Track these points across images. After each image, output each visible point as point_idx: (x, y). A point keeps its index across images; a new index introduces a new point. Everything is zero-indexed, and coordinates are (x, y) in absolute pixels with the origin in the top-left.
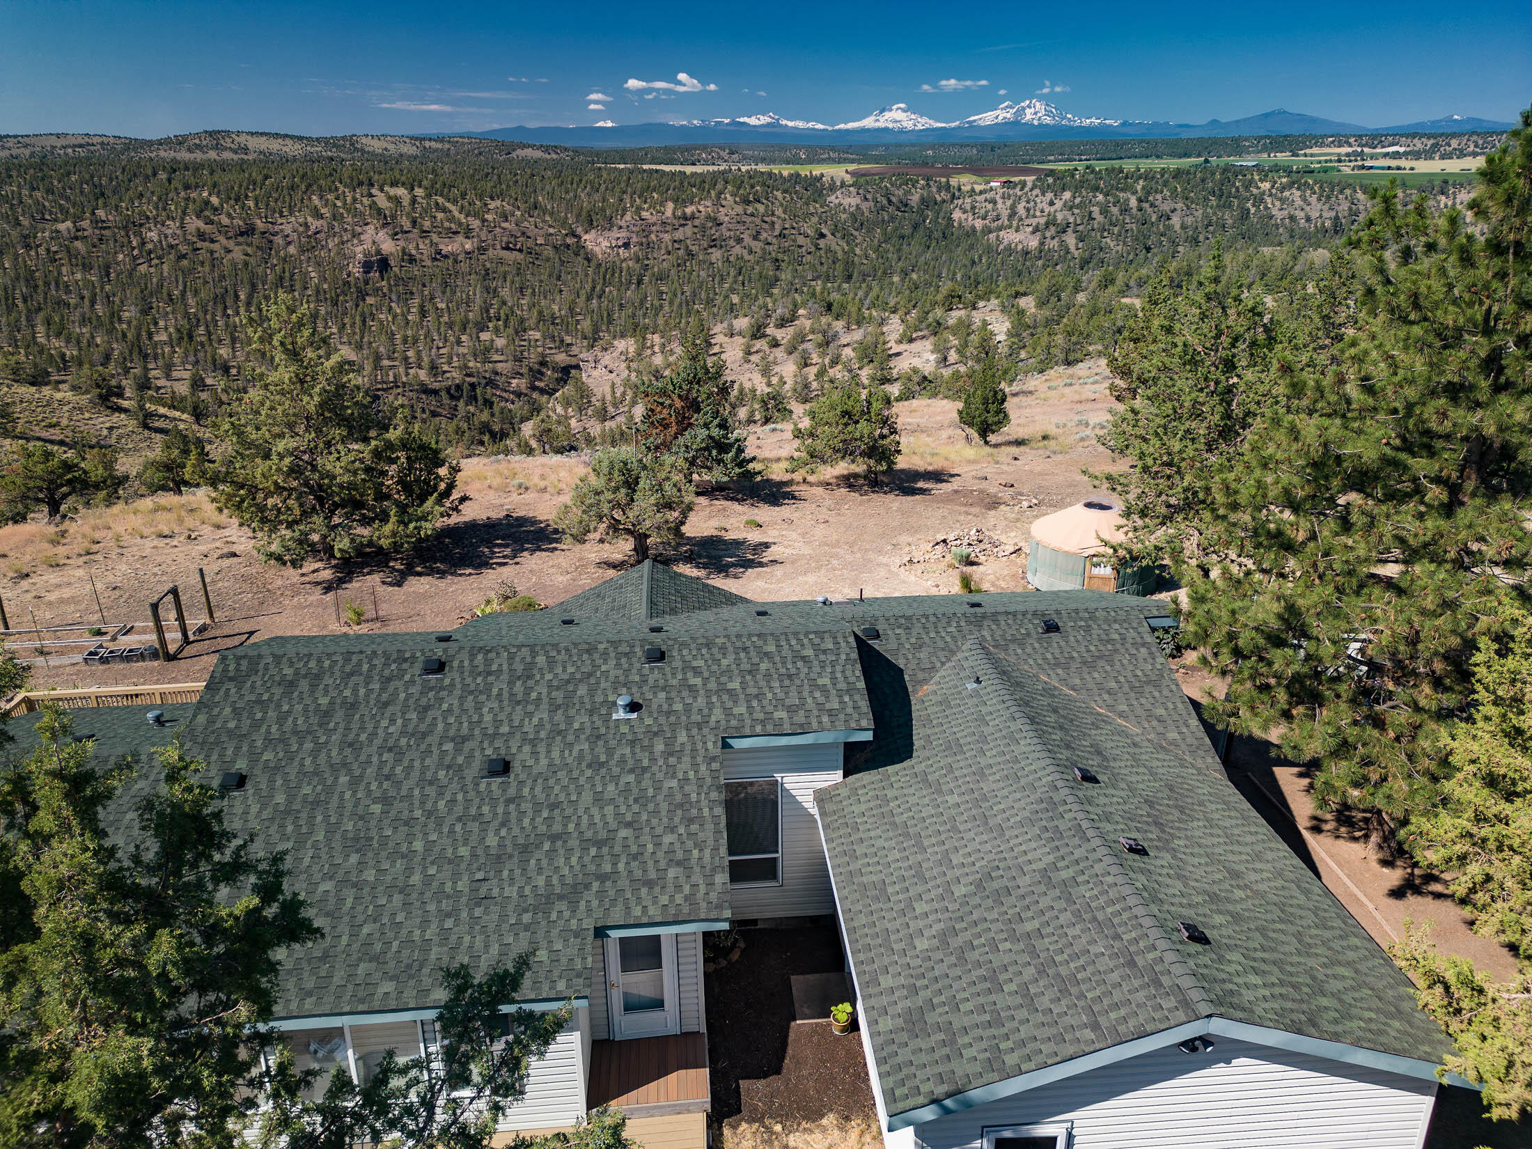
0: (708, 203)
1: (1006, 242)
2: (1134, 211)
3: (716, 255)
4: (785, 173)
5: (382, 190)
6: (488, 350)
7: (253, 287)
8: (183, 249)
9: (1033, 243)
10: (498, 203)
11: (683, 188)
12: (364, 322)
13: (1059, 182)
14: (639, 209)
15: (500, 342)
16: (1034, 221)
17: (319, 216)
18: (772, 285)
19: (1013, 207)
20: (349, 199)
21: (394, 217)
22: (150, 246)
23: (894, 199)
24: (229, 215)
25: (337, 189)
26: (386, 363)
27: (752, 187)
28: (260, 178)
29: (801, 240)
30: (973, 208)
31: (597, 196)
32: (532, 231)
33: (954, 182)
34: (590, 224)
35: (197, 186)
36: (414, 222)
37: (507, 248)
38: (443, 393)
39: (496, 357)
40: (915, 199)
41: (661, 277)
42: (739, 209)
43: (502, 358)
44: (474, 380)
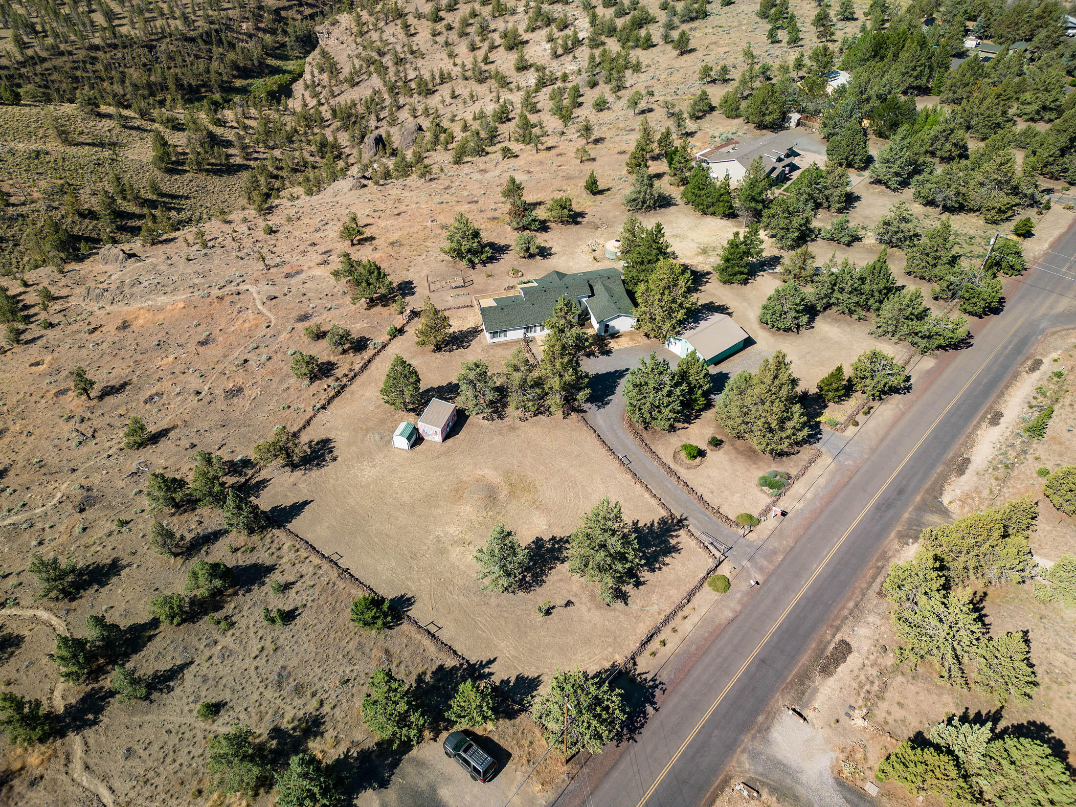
43: (230, 5)
44: (217, 27)
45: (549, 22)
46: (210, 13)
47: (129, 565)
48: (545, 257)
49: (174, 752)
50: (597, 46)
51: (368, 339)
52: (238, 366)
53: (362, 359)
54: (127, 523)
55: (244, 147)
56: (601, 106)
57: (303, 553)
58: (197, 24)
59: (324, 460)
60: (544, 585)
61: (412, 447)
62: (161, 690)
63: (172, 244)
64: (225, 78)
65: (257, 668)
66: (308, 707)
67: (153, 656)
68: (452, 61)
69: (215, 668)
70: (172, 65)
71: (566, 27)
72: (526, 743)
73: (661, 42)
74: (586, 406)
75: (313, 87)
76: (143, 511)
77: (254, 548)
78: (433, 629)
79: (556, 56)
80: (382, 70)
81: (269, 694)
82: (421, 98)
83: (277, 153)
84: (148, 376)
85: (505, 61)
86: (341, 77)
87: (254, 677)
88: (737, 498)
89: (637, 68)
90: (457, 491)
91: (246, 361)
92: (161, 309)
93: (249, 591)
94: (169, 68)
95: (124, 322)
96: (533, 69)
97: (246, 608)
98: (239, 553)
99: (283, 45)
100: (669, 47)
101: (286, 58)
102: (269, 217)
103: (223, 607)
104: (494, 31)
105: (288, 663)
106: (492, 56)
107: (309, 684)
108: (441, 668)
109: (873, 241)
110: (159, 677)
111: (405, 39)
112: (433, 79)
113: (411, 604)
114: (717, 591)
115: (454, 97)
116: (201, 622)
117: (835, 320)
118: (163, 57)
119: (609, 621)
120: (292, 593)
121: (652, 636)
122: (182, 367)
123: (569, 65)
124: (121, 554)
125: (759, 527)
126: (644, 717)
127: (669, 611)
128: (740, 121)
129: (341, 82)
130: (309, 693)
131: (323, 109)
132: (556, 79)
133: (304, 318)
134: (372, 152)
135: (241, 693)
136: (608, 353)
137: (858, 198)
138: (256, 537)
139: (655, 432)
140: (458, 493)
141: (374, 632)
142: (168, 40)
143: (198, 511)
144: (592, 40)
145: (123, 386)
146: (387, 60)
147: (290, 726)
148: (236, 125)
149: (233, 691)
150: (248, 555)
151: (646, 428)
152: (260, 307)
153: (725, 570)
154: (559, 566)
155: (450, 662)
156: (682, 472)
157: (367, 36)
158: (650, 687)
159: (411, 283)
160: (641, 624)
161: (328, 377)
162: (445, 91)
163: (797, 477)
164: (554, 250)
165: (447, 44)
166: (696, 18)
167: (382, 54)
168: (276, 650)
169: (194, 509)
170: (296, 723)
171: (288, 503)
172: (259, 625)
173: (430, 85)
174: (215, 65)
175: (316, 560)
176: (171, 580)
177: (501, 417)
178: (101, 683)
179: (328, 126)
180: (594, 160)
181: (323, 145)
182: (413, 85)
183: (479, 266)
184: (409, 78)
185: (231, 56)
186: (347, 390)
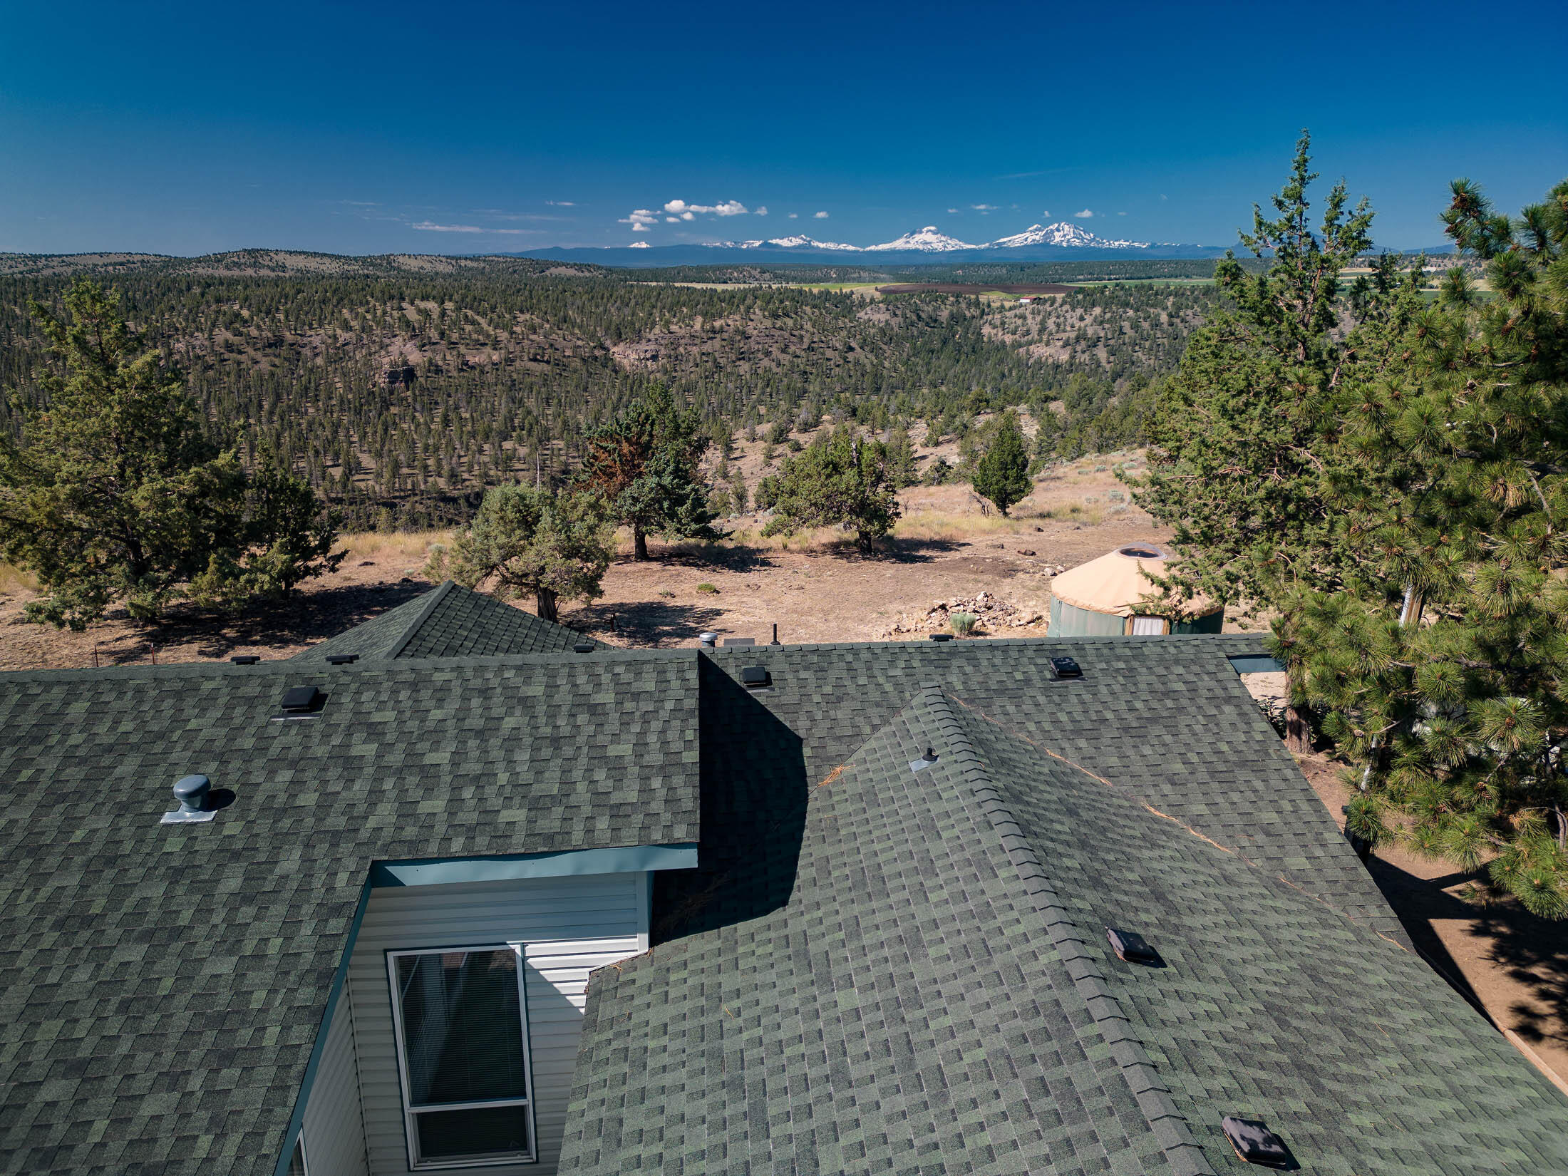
0: (737, 317)
1: (1036, 356)
2: (1165, 326)
3: (744, 367)
4: (815, 291)
5: (412, 304)
6: (509, 459)
7: (278, 397)
8: (210, 360)
9: (1064, 357)
10: (528, 316)
11: (712, 305)
12: (386, 430)
13: (1089, 299)
14: (668, 323)
15: (523, 451)
16: (1064, 336)
17: (347, 327)
18: (800, 397)
19: (1043, 322)
20: (379, 313)
21: (422, 329)
22: (177, 357)
23: (923, 315)
24: (258, 327)
25: (368, 303)
26: (405, 471)
27: (782, 302)
28: (292, 292)
29: (829, 353)
30: (1003, 323)
31: (627, 311)
32: (560, 343)
33: (983, 299)
34: (619, 337)
35: (228, 299)
36: (442, 334)
37: (535, 360)
38: (462, 501)
39: (518, 466)
40: (944, 315)
41: (687, 389)
42: (768, 323)
58: (467, 483)
142: (417, 498)
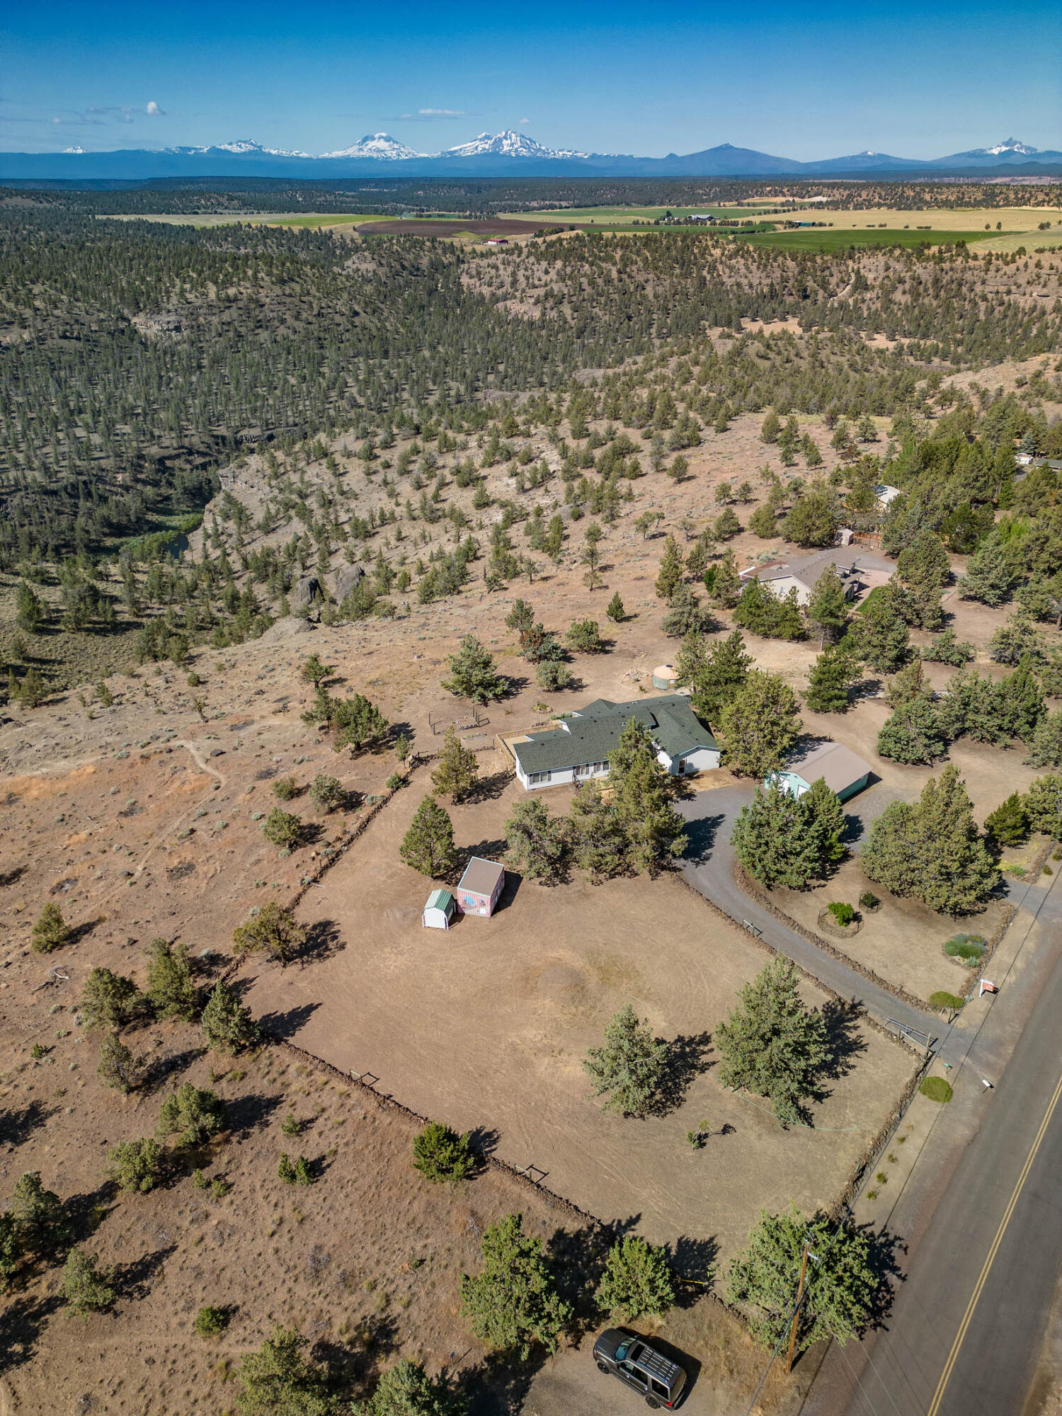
0: (247, 284)
1: (513, 312)
2: (616, 281)
6: (87, 447)
9: (537, 314)
10: (40, 287)
16: (535, 292)
19: (514, 274)
23: (406, 264)
32: (85, 318)
33: (456, 242)
34: (138, 309)
37: (65, 337)
39: (98, 454)
40: (425, 262)
42: (277, 290)
43: (103, 455)
44: (85, 478)
45: (509, 456)
46: (78, 463)
47: (57, 1110)
48: (576, 689)
49: (163, 1394)
50: (574, 478)
51: (361, 795)
52: (181, 837)
53: (358, 818)
54: (48, 1051)
55: (135, 603)
56: (594, 535)
57: (320, 1077)
58: (59, 475)
59: (327, 949)
60: (685, 1105)
61: (450, 924)
62: (130, 1295)
63: (61, 705)
64: (93, 537)
65: (277, 1251)
66: (367, 1306)
67: (111, 1242)
68: (393, 501)
69: (212, 1256)
70: (26, 522)
71: (531, 461)
72: (719, 1343)
73: (651, 471)
74: (679, 863)
75: (217, 537)
76: (69, 1033)
77: (244, 1075)
78: (536, 1177)
79: (523, 490)
80: (305, 514)
81: (302, 1290)
82: (357, 542)
83: (177, 608)
84: (52, 859)
85: (461, 499)
86: (253, 524)
87: (275, 1266)
88: (921, 972)
89: (630, 497)
90: (527, 980)
91: (193, 831)
92: (61, 777)
93: (246, 1136)
94: (22, 526)
95: (10, 796)
96: (496, 505)
97: (245, 1161)
98: (224, 1083)
99: (168, 498)
100: (665, 475)
101: (170, 513)
102: (190, 667)
103: (210, 1163)
104: (444, 467)
105: (324, 1240)
106: (444, 494)
107: (362, 1271)
108: (560, 1234)
109: (989, 661)
110: (124, 1275)
111: (333, 480)
112: (373, 520)
113: (495, 1142)
114: (937, 1099)
115: (400, 538)
116: (179, 1186)
117: (973, 750)
118: (15, 514)
119: (792, 1150)
120: (313, 1134)
121: (863, 1169)
122: (102, 845)
123: (541, 499)
124: (43, 1096)
125: (965, 1009)
126: (888, 1291)
127: (876, 1133)
128: (780, 538)
129: (252, 529)
130: (365, 1285)
131: (230, 559)
132: (528, 514)
133: (268, 774)
134: (306, 600)
135: (258, 1291)
136: (690, 796)
137: (951, 616)
138: (246, 1058)
139: (782, 893)
140: (529, 982)
141: (447, 1184)
142: (23, 493)
143: (153, 1027)
144: (565, 471)
145: (16, 875)
146: (312, 503)
147: (345, 1339)
148: (121, 579)
149: (245, 1289)
150: (237, 1084)
151: (769, 887)
152: (203, 766)
153: (939, 1069)
154: (699, 1077)
155: (572, 1226)
156: (836, 942)
157: (285, 477)
158: (883, 1245)
159: (407, 725)
160: (841, 1154)
161: (313, 843)
162: (389, 532)
163: (996, 942)
164: (584, 682)
165: (386, 483)
166: (689, 446)
167: (303, 496)
168: (302, 1222)
169: (146, 1026)
170: (353, 1333)
171: (285, 1009)
172: (269, 1185)
173: (370, 527)
174: (81, 521)
175: (342, 1087)
176: (124, 1126)
177: (564, 881)
178: (32, 1291)
179: (238, 578)
180: (607, 587)
181: (235, 597)
182: (347, 528)
183: (492, 703)
184: (341, 520)
185: (103, 511)
186: (344, 857)
